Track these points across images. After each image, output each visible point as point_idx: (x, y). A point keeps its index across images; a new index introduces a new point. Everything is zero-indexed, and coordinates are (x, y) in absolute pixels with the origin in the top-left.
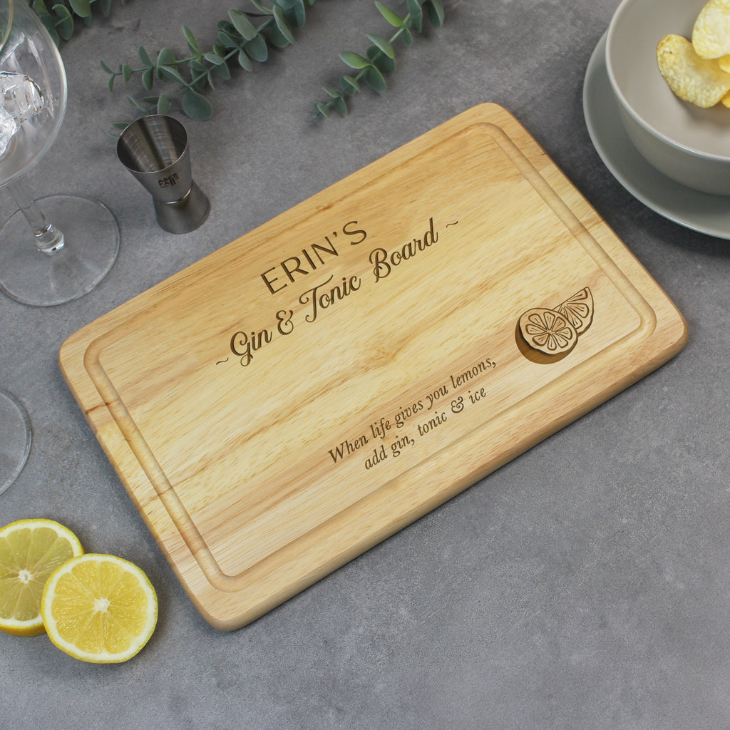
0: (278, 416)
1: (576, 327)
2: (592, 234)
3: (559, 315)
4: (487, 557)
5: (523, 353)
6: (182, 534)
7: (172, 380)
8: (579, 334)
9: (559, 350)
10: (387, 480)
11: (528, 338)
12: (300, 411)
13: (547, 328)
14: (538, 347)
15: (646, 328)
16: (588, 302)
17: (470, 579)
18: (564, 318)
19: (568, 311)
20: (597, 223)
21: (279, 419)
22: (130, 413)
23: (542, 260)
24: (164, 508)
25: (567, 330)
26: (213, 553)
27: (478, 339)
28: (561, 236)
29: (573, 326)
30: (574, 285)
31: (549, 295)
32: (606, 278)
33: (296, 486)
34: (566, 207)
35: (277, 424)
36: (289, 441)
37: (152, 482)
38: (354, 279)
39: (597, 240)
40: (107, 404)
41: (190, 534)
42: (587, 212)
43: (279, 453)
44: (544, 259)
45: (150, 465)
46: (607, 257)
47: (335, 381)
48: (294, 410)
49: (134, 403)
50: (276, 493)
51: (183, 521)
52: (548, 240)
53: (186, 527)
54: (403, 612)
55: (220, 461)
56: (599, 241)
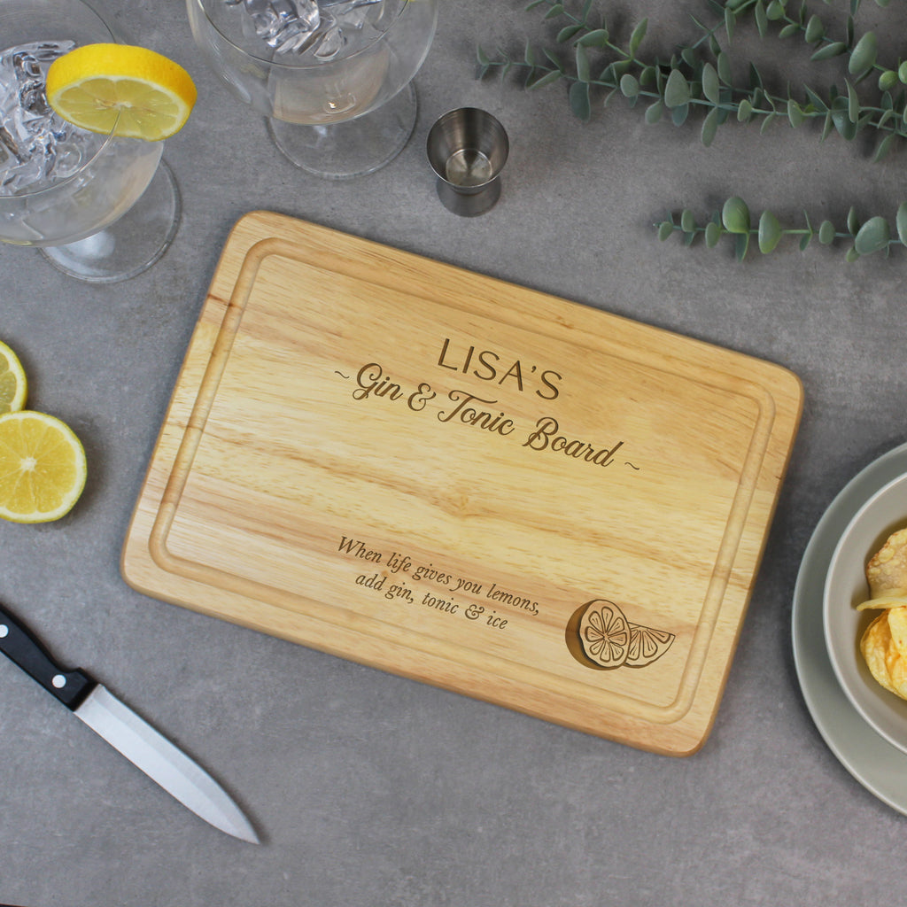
0: (335, 465)
1: (630, 656)
2: (727, 590)
3: (627, 631)
5: (568, 630)
6: (171, 478)
8: (625, 664)
9: (596, 658)
10: (349, 608)
11: (585, 623)
12: (353, 479)
13: (607, 631)
15: (671, 713)
20: (742, 586)
21: (333, 468)
22: (238, 334)
23: (664, 568)
24: (180, 442)
26: (176, 518)
27: (541, 576)
28: (702, 564)
29: (629, 653)
30: (662, 616)
31: (632, 602)
33: (285, 535)
34: (738, 544)
36: (320, 494)
37: (195, 410)
39: (724, 601)
40: (230, 305)
41: (177, 483)
42: (747, 568)
43: (303, 496)
44: (668, 569)
45: (208, 393)
47: (405, 485)
48: (350, 473)
49: (248, 329)
50: (265, 524)
51: (184, 466)
52: (689, 557)
53: (180, 474)
55: (258, 452)
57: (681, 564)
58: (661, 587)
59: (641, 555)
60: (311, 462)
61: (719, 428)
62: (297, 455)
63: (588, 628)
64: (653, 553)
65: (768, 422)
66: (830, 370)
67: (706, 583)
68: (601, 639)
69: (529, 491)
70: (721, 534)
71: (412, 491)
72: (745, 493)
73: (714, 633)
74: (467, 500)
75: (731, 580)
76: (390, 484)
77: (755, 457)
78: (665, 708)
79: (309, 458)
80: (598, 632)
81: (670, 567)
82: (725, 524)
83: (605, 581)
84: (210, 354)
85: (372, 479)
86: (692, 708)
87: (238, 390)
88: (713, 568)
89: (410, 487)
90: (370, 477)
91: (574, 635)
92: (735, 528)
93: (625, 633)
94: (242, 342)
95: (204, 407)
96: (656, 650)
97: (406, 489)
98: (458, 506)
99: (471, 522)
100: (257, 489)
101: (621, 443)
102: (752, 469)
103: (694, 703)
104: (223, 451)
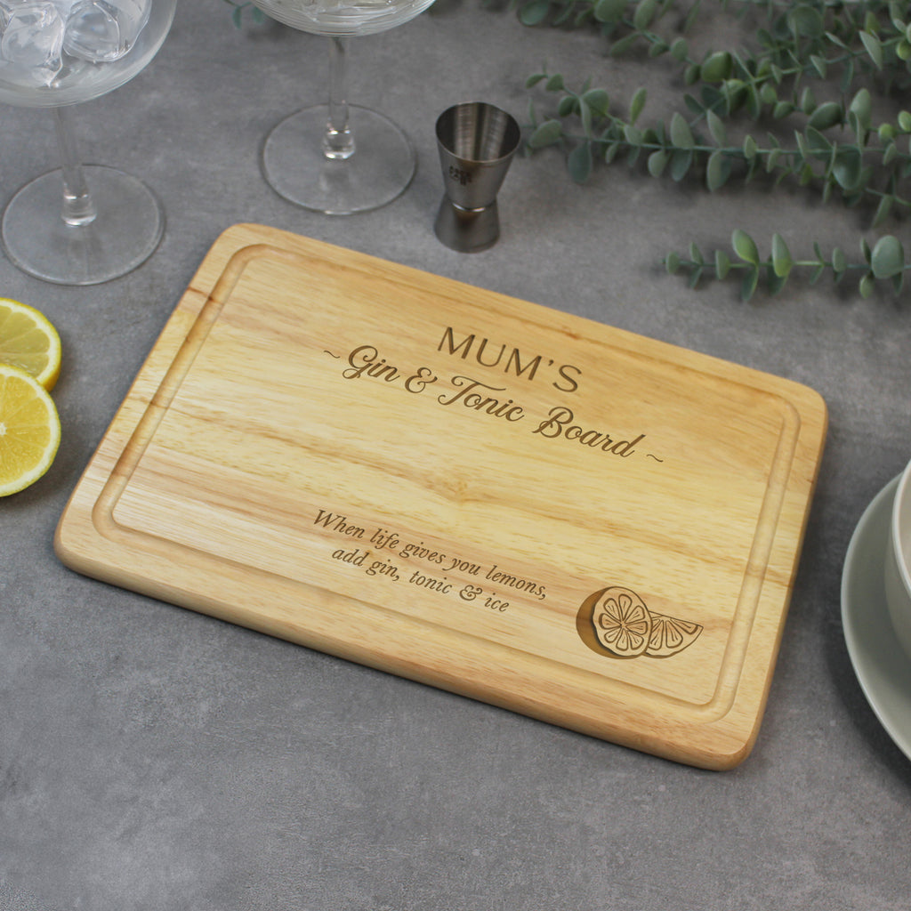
1: (650, 645)
2: (764, 586)
4: (325, 745)
5: (579, 617)
7: (278, 333)
8: (645, 653)
9: (612, 647)
11: (599, 609)
14: (597, 625)
16: (688, 639)
17: (289, 745)
18: (649, 627)
19: (661, 627)
21: (313, 448)
23: (690, 561)
24: (141, 416)
25: (640, 640)
26: (128, 488)
28: (734, 559)
30: (691, 609)
32: (727, 635)
35: (305, 450)
38: (520, 410)
46: (752, 620)
49: (228, 319)
54: (204, 707)
55: (228, 429)
56: (762, 598)
57: (708, 558)
58: (689, 580)
59: (665, 547)
60: (290, 442)
61: (743, 433)
62: (272, 434)
63: (602, 615)
64: (677, 546)
65: (793, 433)
66: (850, 403)
67: (740, 578)
68: (618, 627)
69: (535, 480)
70: (753, 531)
71: (404, 473)
72: (775, 497)
73: (753, 630)
74: (466, 485)
75: (767, 576)
76: (379, 466)
77: (782, 464)
78: (701, 707)
79: (286, 437)
80: (615, 620)
81: (699, 561)
82: (756, 522)
83: (625, 572)
84: (184, 339)
85: (358, 460)
86: (734, 706)
87: (212, 372)
88: (746, 564)
89: (400, 470)
90: (356, 459)
91: (586, 622)
92: (766, 529)
93: (646, 622)
94: (220, 330)
95: (171, 388)
96: (681, 642)
97: (396, 471)
98: (457, 490)
99: (469, 506)
100: (224, 464)
101: (643, 436)
102: (780, 474)
103: (735, 702)
104: (188, 426)
